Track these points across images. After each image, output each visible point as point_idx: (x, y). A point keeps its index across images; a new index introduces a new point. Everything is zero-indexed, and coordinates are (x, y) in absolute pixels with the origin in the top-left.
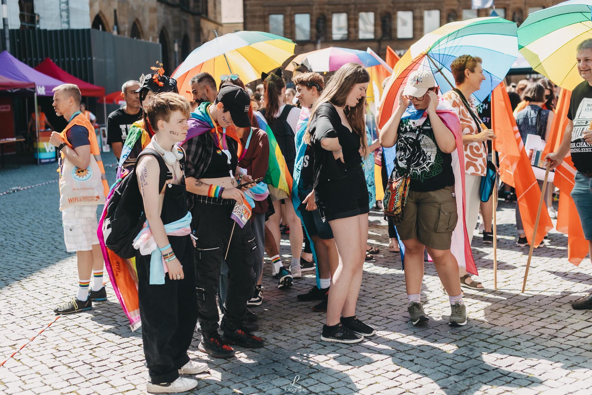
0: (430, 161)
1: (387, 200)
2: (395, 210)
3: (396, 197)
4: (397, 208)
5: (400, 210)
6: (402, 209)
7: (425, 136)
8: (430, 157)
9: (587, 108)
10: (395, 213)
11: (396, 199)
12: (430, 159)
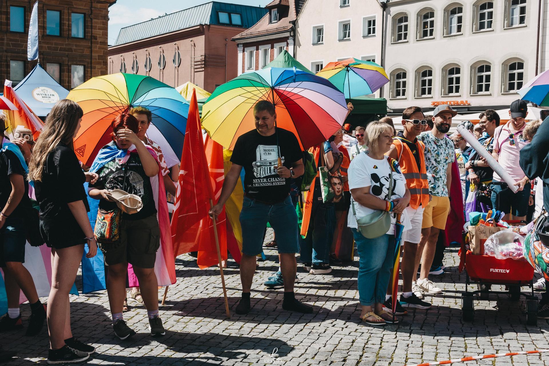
0: (140, 194)
1: (104, 229)
2: (113, 237)
3: (113, 225)
4: (115, 235)
5: (118, 237)
6: (119, 236)
7: (132, 172)
8: (139, 190)
9: (265, 152)
10: (114, 240)
11: (114, 227)
12: (140, 192)
